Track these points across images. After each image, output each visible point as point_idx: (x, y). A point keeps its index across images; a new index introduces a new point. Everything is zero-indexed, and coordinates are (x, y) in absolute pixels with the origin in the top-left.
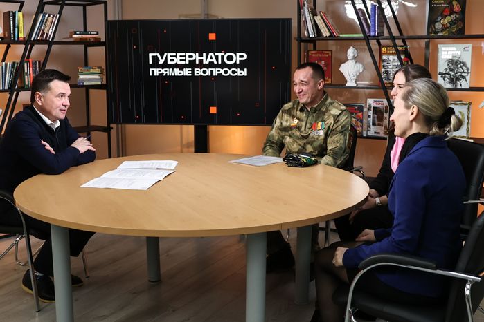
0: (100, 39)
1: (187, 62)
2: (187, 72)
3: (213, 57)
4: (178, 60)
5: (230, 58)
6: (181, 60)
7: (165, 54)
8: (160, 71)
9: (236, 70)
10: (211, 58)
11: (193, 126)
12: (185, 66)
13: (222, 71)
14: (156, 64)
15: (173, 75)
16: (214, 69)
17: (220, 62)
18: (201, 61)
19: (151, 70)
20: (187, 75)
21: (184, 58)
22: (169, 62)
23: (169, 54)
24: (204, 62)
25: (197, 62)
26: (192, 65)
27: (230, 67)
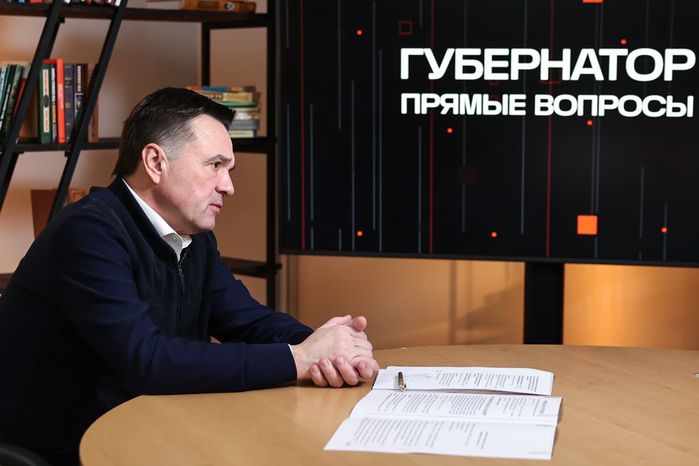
0: (254, 4)
1: (515, 76)
2: (511, 105)
3: (594, 61)
4: (486, 70)
5: (645, 65)
6: (495, 70)
7: (450, 52)
8: (431, 100)
9: (661, 100)
10: (587, 64)
11: (521, 266)
12: (509, 87)
13: (619, 103)
14: (420, 79)
15: (471, 112)
16: (593, 98)
17: (613, 76)
18: (555, 73)
19: (405, 97)
20: (513, 112)
21: (504, 64)
22: (459, 75)
23: (461, 52)
24: (566, 76)
25: (544, 76)
26: (530, 83)
27: (642, 89)
